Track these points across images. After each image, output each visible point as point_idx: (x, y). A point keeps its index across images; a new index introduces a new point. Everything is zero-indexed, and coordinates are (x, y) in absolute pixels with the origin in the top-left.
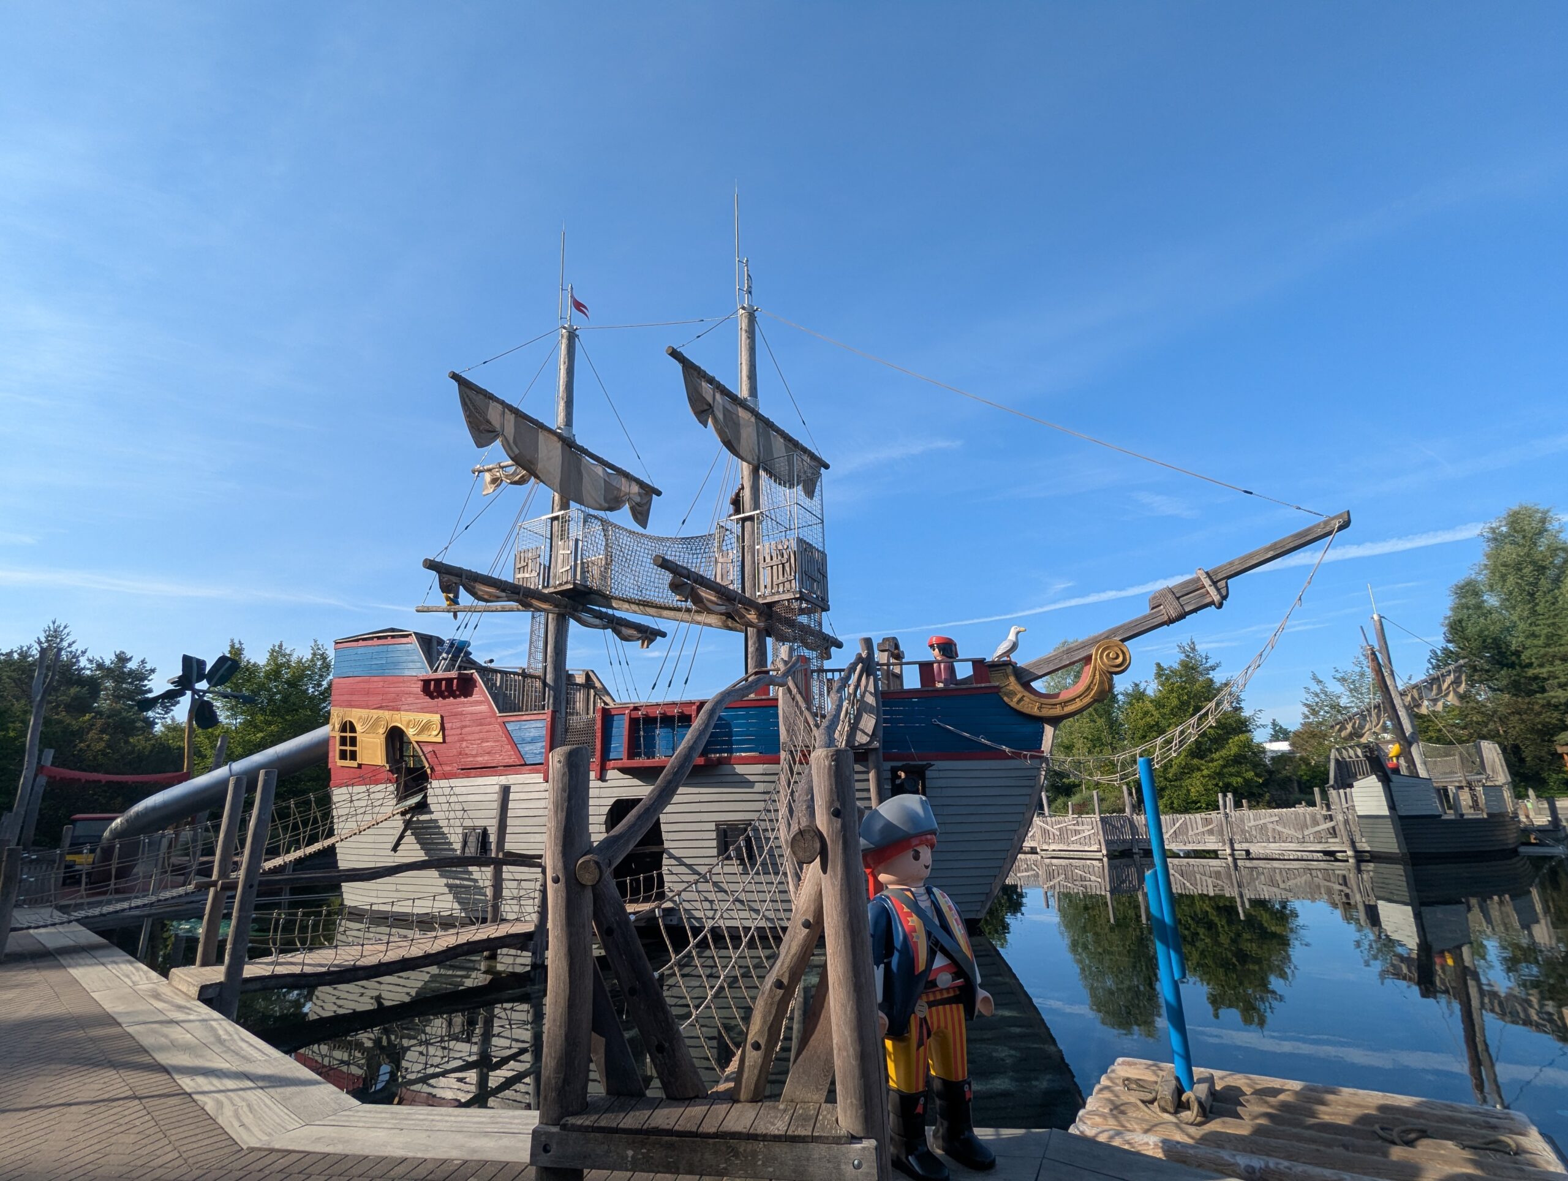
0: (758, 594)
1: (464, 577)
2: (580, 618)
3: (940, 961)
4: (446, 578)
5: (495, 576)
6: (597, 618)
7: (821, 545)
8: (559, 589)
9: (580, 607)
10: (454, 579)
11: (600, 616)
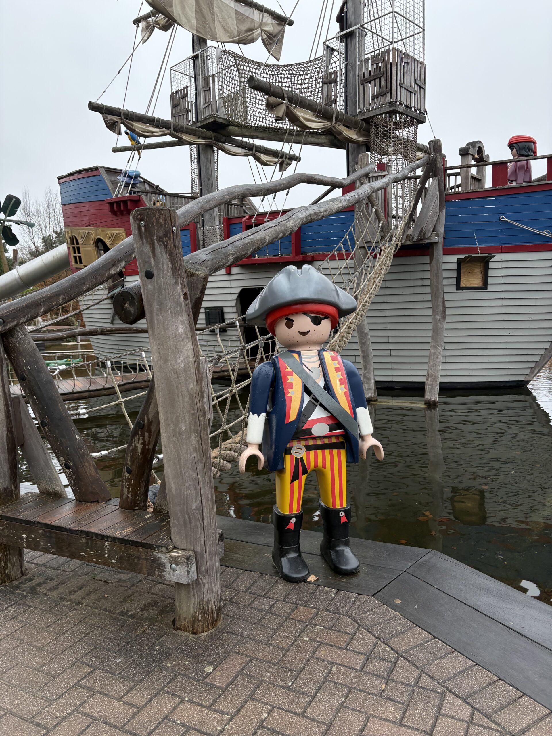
0: (358, 110)
1: (122, 116)
2: (224, 147)
3: (318, 414)
4: (110, 117)
5: (150, 114)
6: (239, 147)
7: (421, 55)
8: (205, 123)
9: (223, 139)
10: (115, 118)
11: (241, 145)
